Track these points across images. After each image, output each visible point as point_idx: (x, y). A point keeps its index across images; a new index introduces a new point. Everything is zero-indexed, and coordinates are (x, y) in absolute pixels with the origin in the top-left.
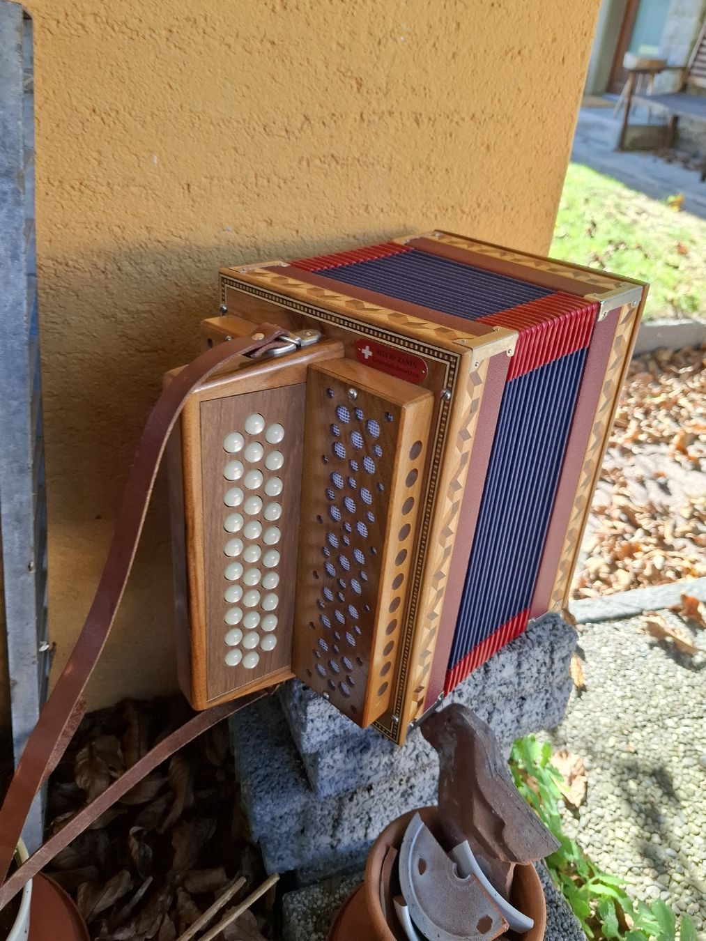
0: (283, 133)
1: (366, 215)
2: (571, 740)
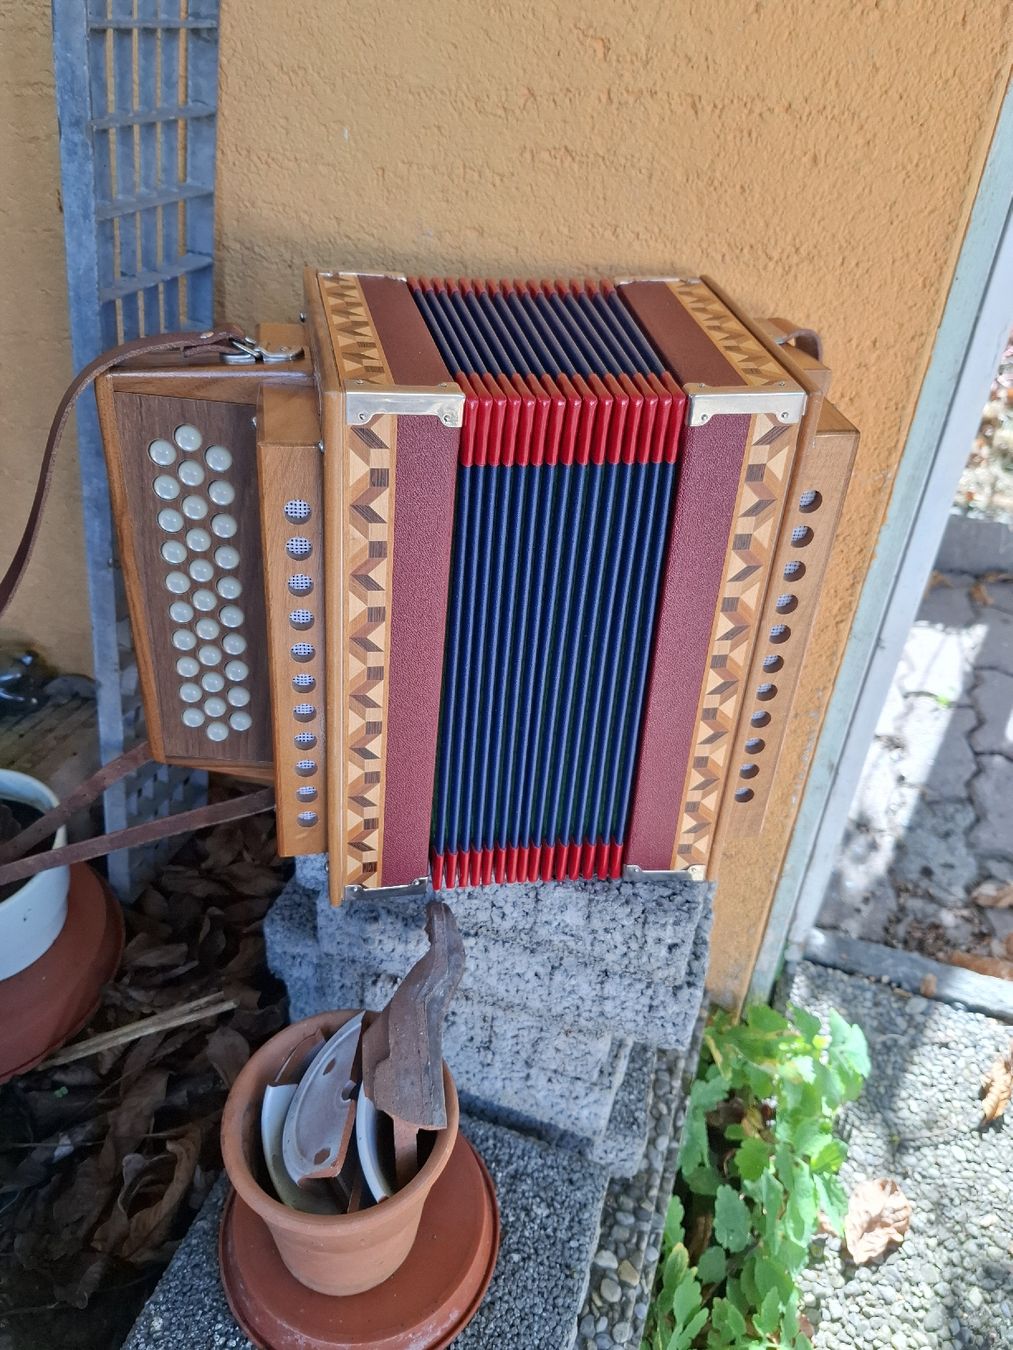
0: (500, 112)
1: (613, 239)
2: (919, 1178)
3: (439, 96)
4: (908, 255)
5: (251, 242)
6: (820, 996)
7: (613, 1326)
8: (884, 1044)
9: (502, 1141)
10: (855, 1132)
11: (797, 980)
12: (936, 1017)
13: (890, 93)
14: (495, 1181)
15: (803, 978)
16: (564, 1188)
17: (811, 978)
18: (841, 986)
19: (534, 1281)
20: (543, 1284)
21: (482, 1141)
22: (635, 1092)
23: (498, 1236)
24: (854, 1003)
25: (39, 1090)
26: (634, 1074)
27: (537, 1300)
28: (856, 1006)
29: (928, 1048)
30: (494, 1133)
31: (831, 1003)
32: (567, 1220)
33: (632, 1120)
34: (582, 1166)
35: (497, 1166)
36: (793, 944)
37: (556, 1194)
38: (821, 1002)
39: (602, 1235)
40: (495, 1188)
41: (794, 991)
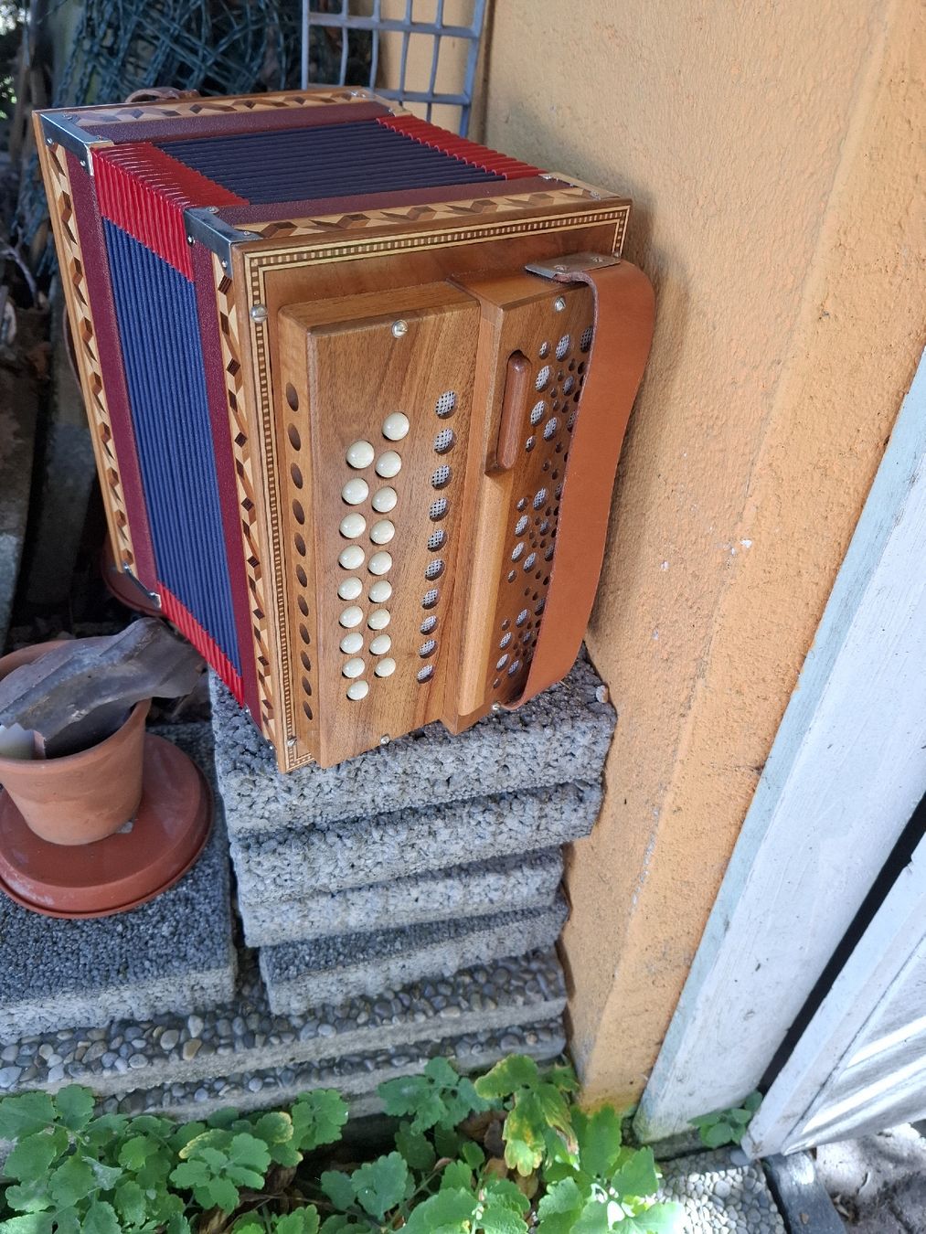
6: (731, 1208)
7: (141, 1053)
11: (732, 1172)
14: (177, 886)
15: (739, 1179)
17: (747, 1188)
18: (766, 1229)
20: (104, 955)
22: (313, 958)
23: (129, 907)
26: (331, 951)
27: (90, 956)
31: (733, 1225)
32: (166, 951)
33: (284, 966)
34: (219, 944)
35: (192, 884)
36: (750, 1136)
37: (185, 935)
38: (725, 1214)
39: (214, 1012)
40: (170, 889)
41: (716, 1175)
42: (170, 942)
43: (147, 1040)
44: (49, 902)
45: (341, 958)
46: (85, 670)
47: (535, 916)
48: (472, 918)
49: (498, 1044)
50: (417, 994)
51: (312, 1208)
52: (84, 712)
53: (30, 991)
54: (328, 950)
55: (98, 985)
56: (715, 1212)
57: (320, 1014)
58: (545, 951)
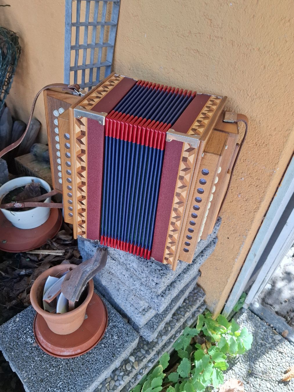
2: (252, 386)
3: (168, 29)
4: (289, 103)
5: (122, 61)
6: (248, 322)
7: (124, 375)
8: (261, 343)
9: (116, 316)
10: (238, 363)
11: (244, 314)
12: (283, 344)
13: (289, 50)
14: (109, 325)
15: (246, 314)
16: (124, 335)
17: (249, 316)
18: (257, 321)
19: (104, 353)
20: (105, 355)
21: (111, 314)
23: (101, 338)
24: (258, 328)
25: (24, 257)
26: (160, 316)
27: (102, 358)
28: (258, 329)
29: (275, 351)
30: (116, 313)
31: (251, 325)
32: (121, 343)
33: (152, 327)
34: (132, 332)
35: (111, 321)
36: (246, 303)
37: (122, 336)
38: (248, 324)
39: (134, 352)
40: (107, 326)
41: (241, 317)
42: (120, 340)
43: (123, 371)
44: (79, 351)
45: (164, 316)
46: (89, 273)
47: (196, 279)
48: (184, 287)
49: (195, 316)
50: (177, 315)
51: (170, 386)
52: (85, 286)
53: (94, 379)
54: (159, 316)
55: (111, 364)
56: (246, 325)
57: (159, 335)
58: (195, 286)
